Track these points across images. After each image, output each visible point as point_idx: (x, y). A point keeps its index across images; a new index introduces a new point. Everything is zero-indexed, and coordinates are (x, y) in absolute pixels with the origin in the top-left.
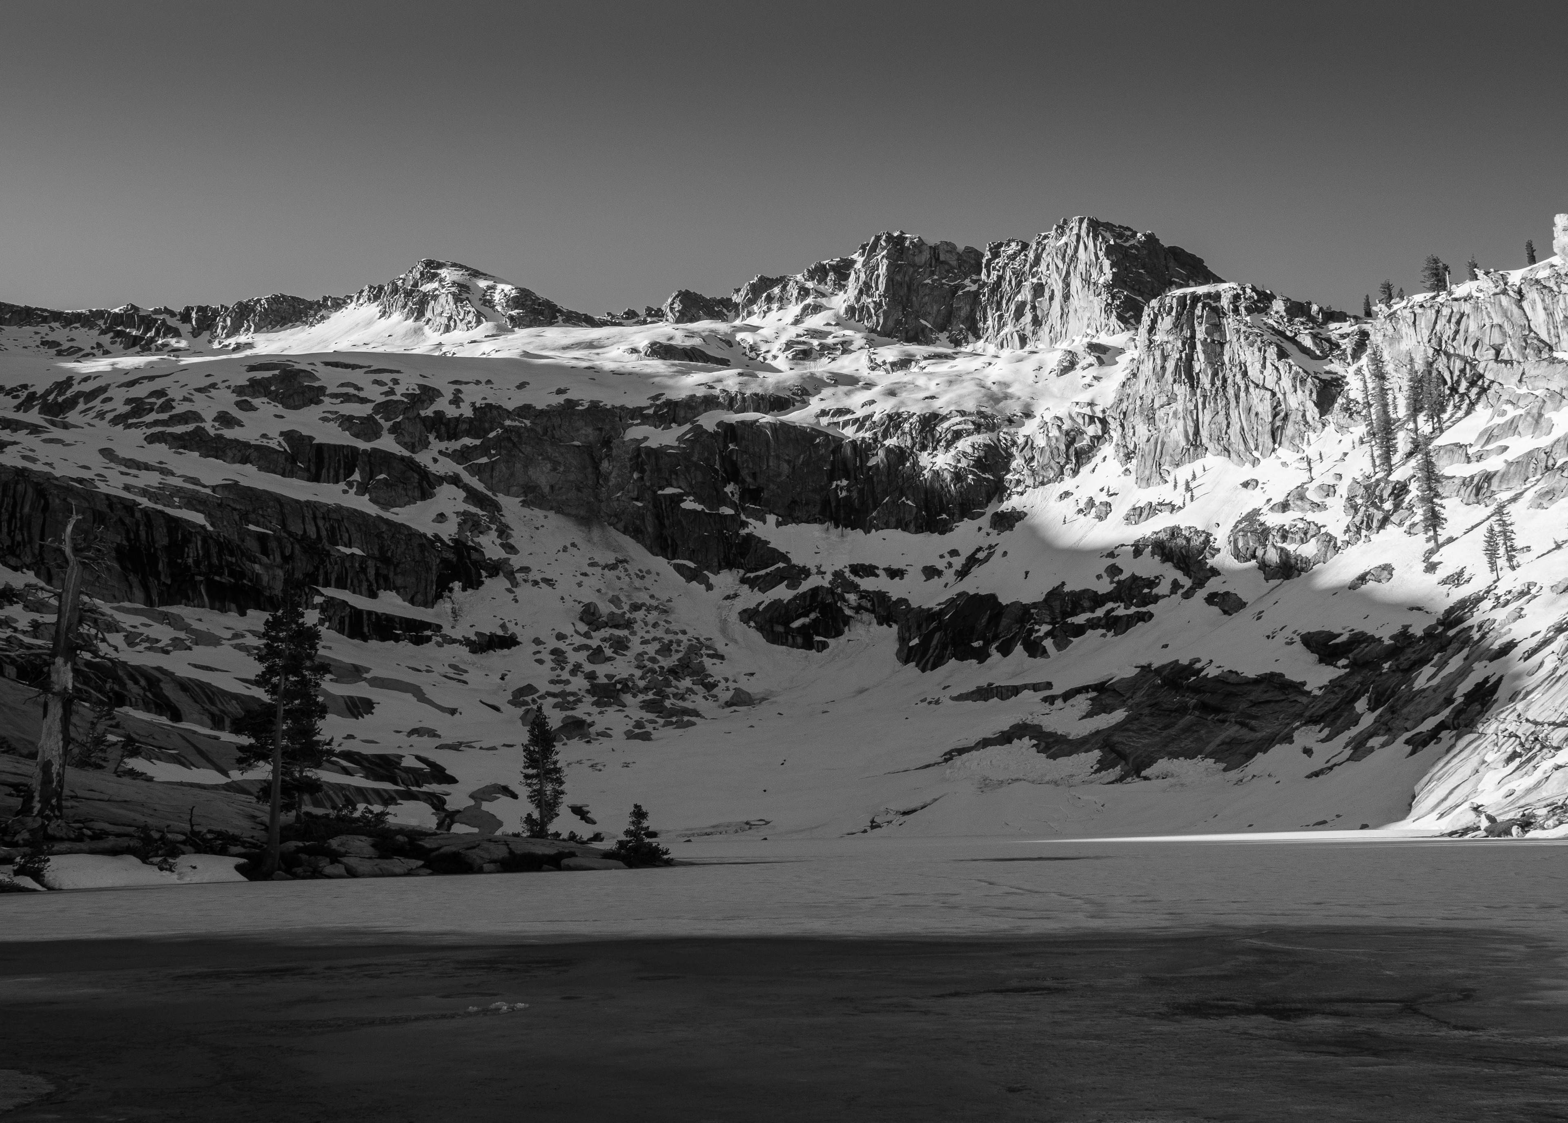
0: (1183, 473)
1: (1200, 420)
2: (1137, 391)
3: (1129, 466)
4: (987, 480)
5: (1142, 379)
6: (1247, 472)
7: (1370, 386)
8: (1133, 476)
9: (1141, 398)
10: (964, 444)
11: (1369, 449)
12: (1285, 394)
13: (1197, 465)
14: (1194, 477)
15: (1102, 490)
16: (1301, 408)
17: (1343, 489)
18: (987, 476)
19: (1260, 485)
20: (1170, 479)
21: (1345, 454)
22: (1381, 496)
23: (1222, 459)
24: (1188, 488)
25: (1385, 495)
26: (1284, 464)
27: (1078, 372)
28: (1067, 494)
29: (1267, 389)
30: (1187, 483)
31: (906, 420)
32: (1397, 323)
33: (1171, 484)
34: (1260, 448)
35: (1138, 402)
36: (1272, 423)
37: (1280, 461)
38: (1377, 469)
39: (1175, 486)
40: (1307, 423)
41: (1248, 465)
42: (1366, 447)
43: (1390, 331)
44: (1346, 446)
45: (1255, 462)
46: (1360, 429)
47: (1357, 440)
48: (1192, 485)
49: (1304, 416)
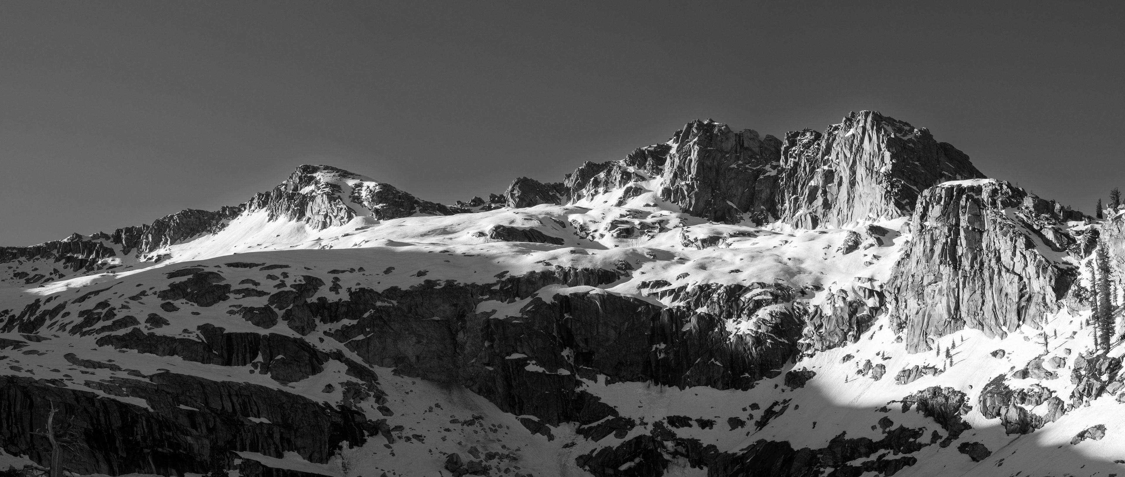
0: (945, 342)
1: (961, 297)
2: (910, 270)
3: (901, 334)
4: (782, 343)
5: (914, 259)
6: (997, 343)
7: (1098, 277)
8: (904, 343)
9: (913, 276)
10: (763, 313)
11: (1093, 330)
12: (1029, 279)
13: (956, 336)
14: (954, 346)
15: (878, 354)
16: (1042, 292)
17: (1071, 362)
18: (783, 340)
19: (1006, 355)
20: (934, 346)
21: (1075, 333)
22: (1100, 369)
23: (977, 332)
24: (948, 355)
25: (1103, 369)
26: (1026, 338)
27: (860, 251)
28: (849, 357)
29: (1016, 274)
30: (948, 351)
31: (715, 291)
32: (1122, 226)
33: (935, 351)
34: (1008, 323)
35: (910, 280)
36: (1019, 303)
37: (1023, 335)
38: (1099, 347)
39: (938, 353)
40: (1046, 304)
41: (997, 338)
42: (1091, 328)
43: (1116, 232)
44: (1076, 327)
45: (1004, 335)
46: (1087, 313)
47: (1084, 322)
48: (952, 352)
49: (1044, 298)
